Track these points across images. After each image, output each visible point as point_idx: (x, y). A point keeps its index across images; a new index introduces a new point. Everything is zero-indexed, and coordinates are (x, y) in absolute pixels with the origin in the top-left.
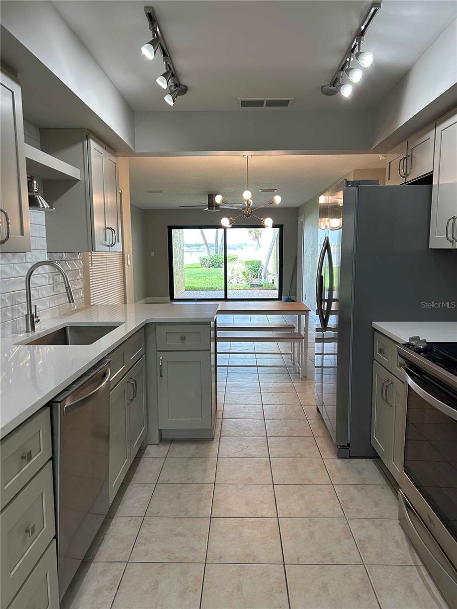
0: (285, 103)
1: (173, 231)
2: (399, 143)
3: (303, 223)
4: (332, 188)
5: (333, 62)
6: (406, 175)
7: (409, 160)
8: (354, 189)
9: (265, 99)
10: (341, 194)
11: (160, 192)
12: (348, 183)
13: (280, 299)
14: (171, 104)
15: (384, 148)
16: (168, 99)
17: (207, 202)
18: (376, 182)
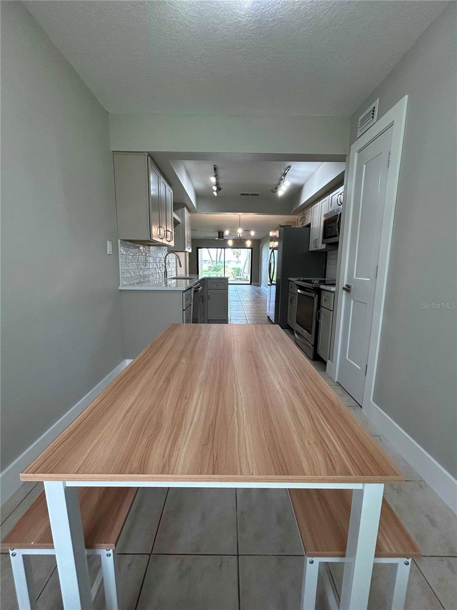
0: (258, 195)
1: (199, 250)
2: (300, 211)
3: (262, 247)
4: (275, 230)
5: (276, 182)
6: (303, 224)
7: (304, 218)
8: (283, 228)
9: (250, 193)
10: (278, 232)
11: (196, 230)
12: (280, 226)
13: (251, 284)
14: (216, 195)
15: (295, 213)
16: (215, 194)
17: (218, 235)
18: (291, 226)
